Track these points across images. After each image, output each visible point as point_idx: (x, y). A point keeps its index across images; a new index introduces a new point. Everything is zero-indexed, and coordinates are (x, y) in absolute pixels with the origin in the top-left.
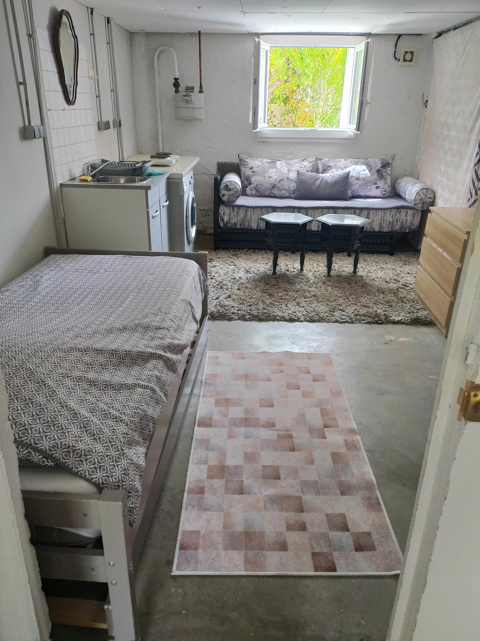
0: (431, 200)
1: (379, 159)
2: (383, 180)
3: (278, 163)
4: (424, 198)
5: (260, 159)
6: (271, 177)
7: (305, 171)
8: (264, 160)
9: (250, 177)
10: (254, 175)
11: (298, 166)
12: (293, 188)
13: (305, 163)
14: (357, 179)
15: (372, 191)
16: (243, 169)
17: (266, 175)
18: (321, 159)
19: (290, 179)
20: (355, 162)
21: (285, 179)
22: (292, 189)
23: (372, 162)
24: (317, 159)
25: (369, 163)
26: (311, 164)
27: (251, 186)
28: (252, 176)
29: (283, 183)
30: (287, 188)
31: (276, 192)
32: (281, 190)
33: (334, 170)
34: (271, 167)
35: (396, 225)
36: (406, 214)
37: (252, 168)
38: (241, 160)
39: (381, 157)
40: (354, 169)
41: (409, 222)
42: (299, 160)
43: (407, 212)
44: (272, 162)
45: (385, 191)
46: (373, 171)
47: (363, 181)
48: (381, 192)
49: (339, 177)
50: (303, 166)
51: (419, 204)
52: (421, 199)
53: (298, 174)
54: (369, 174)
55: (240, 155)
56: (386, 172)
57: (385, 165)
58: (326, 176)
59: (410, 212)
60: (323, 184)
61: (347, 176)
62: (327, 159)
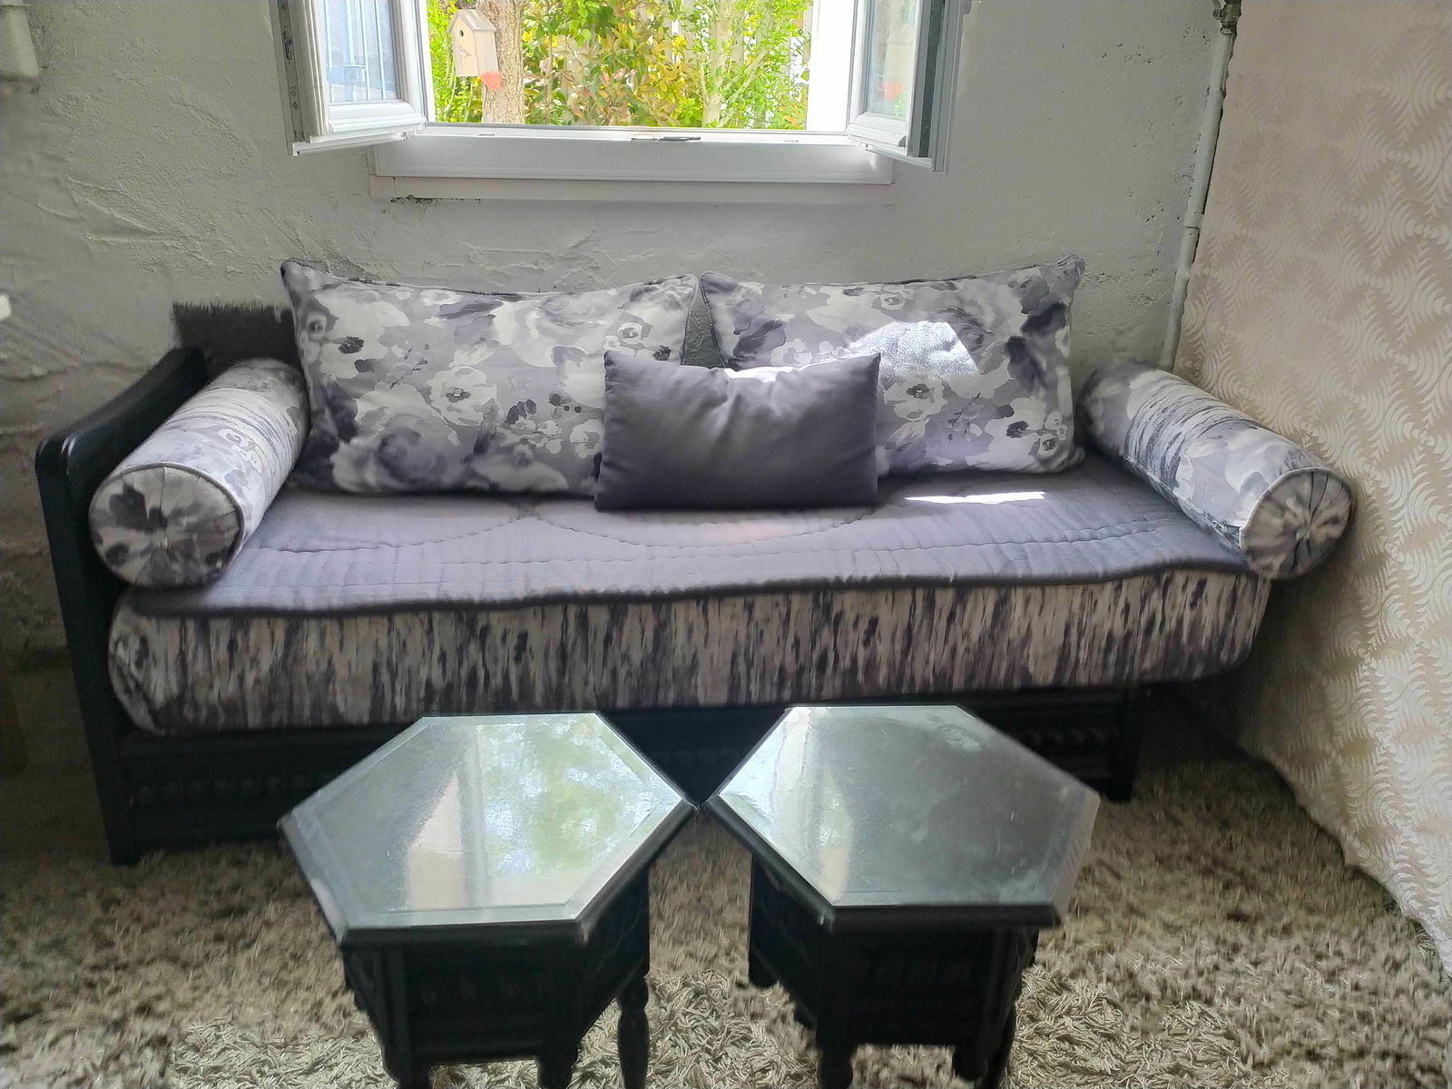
0: (1335, 532)
1: (1011, 285)
2: (1042, 393)
3: (504, 313)
4: (1305, 525)
5: (404, 293)
6: (464, 395)
7: (646, 358)
8: (429, 298)
9: (347, 397)
10: (371, 386)
11: (611, 331)
12: (590, 445)
13: (648, 311)
14: (912, 392)
15: (991, 447)
16: (309, 349)
17: (438, 383)
18: (728, 289)
19: (570, 400)
20: (896, 301)
21: (544, 406)
22: (584, 453)
23: (980, 300)
24: (709, 287)
25: (968, 310)
26: (678, 316)
27: (357, 448)
28: (355, 390)
29: (531, 425)
30: (555, 448)
31: (494, 470)
32: (524, 462)
33: (797, 344)
34: (459, 338)
35: (1144, 651)
36: (1198, 594)
37: (353, 345)
38: (295, 298)
39: (1021, 277)
40: (894, 345)
41: (1207, 632)
42: (613, 292)
43: (1202, 585)
44: (468, 310)
45: (1052, 443)
46: (990, 346)
47: (945, 402)
48: (1034, 450)
49: (827, 387)
50: (638, 328)
51: (1275, 551)
52: (1288, 531)
53: (611, 376)
54: (970, 362)
55: (295, 270)
56: (1051, 350)
57: (1045, 316)
58: (756, 382)
59: (1216, 586)
60: (744, 428)
61: (867, 379)
62: (756, 287)
